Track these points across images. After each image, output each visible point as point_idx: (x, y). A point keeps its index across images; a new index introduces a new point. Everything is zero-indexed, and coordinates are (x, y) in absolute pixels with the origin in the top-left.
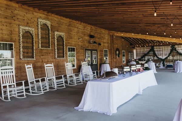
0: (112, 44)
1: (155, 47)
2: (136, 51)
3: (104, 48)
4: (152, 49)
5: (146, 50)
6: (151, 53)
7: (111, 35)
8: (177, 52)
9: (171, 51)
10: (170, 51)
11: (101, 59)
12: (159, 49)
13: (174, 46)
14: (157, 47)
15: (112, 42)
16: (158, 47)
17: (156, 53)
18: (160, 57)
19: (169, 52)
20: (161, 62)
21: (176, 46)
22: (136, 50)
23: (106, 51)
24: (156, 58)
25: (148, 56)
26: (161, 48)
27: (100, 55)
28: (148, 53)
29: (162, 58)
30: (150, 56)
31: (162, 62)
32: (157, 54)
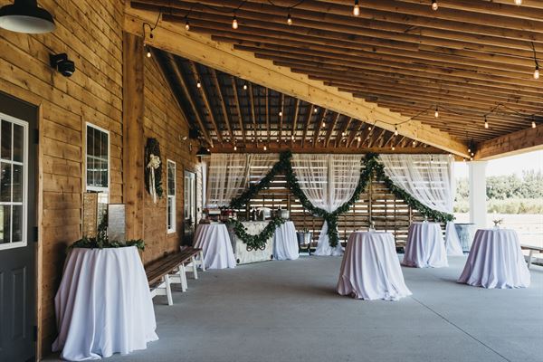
0: (136, 100)
1: (296, 158)
2: (208, 170)
3: (89, 112)
4: (284, 168)
5: (257, 167)
6: (279, 184)
7: (126, 35)
8: (388, 183)
9: (364, 177)
10: (358, 177)
11: (63, 198)
12: (315, 164)
13: (376, 155)
14: (304, 156)
15: (133, 85)
16: (310, 156)
17: (301, 182)
18: (317, 202)
19: (356, 184)
20: (321, 227)
21: (381, 156)
22: (209, 164)
23: (96, 142)
24: (297, 208)
25: (264, 197)
26: (321, 164)
27: (55, 167)
28: (265, 182)
29: (324, 207)
30: (273, 197)
31: (325, 227)
32: (304, 188)
